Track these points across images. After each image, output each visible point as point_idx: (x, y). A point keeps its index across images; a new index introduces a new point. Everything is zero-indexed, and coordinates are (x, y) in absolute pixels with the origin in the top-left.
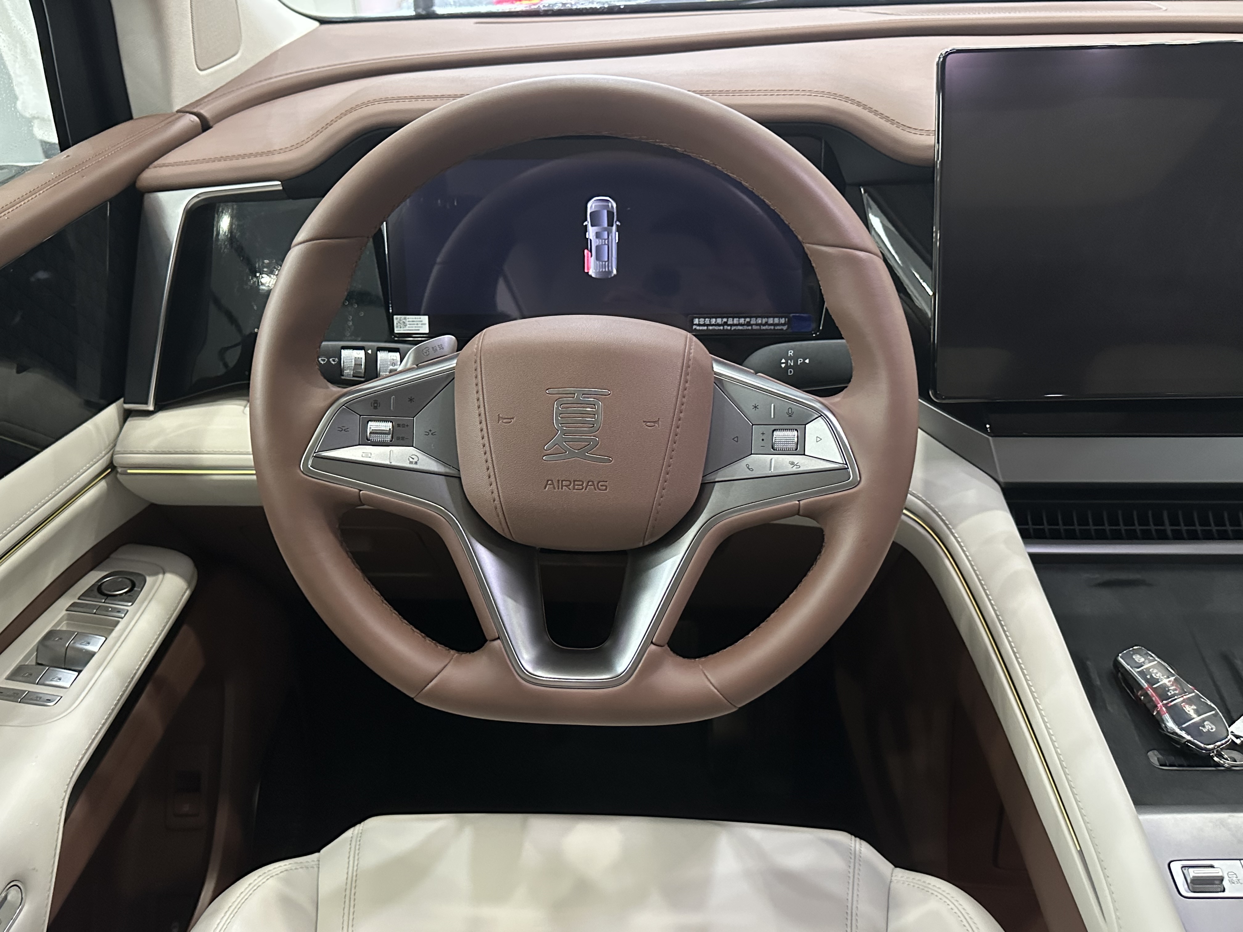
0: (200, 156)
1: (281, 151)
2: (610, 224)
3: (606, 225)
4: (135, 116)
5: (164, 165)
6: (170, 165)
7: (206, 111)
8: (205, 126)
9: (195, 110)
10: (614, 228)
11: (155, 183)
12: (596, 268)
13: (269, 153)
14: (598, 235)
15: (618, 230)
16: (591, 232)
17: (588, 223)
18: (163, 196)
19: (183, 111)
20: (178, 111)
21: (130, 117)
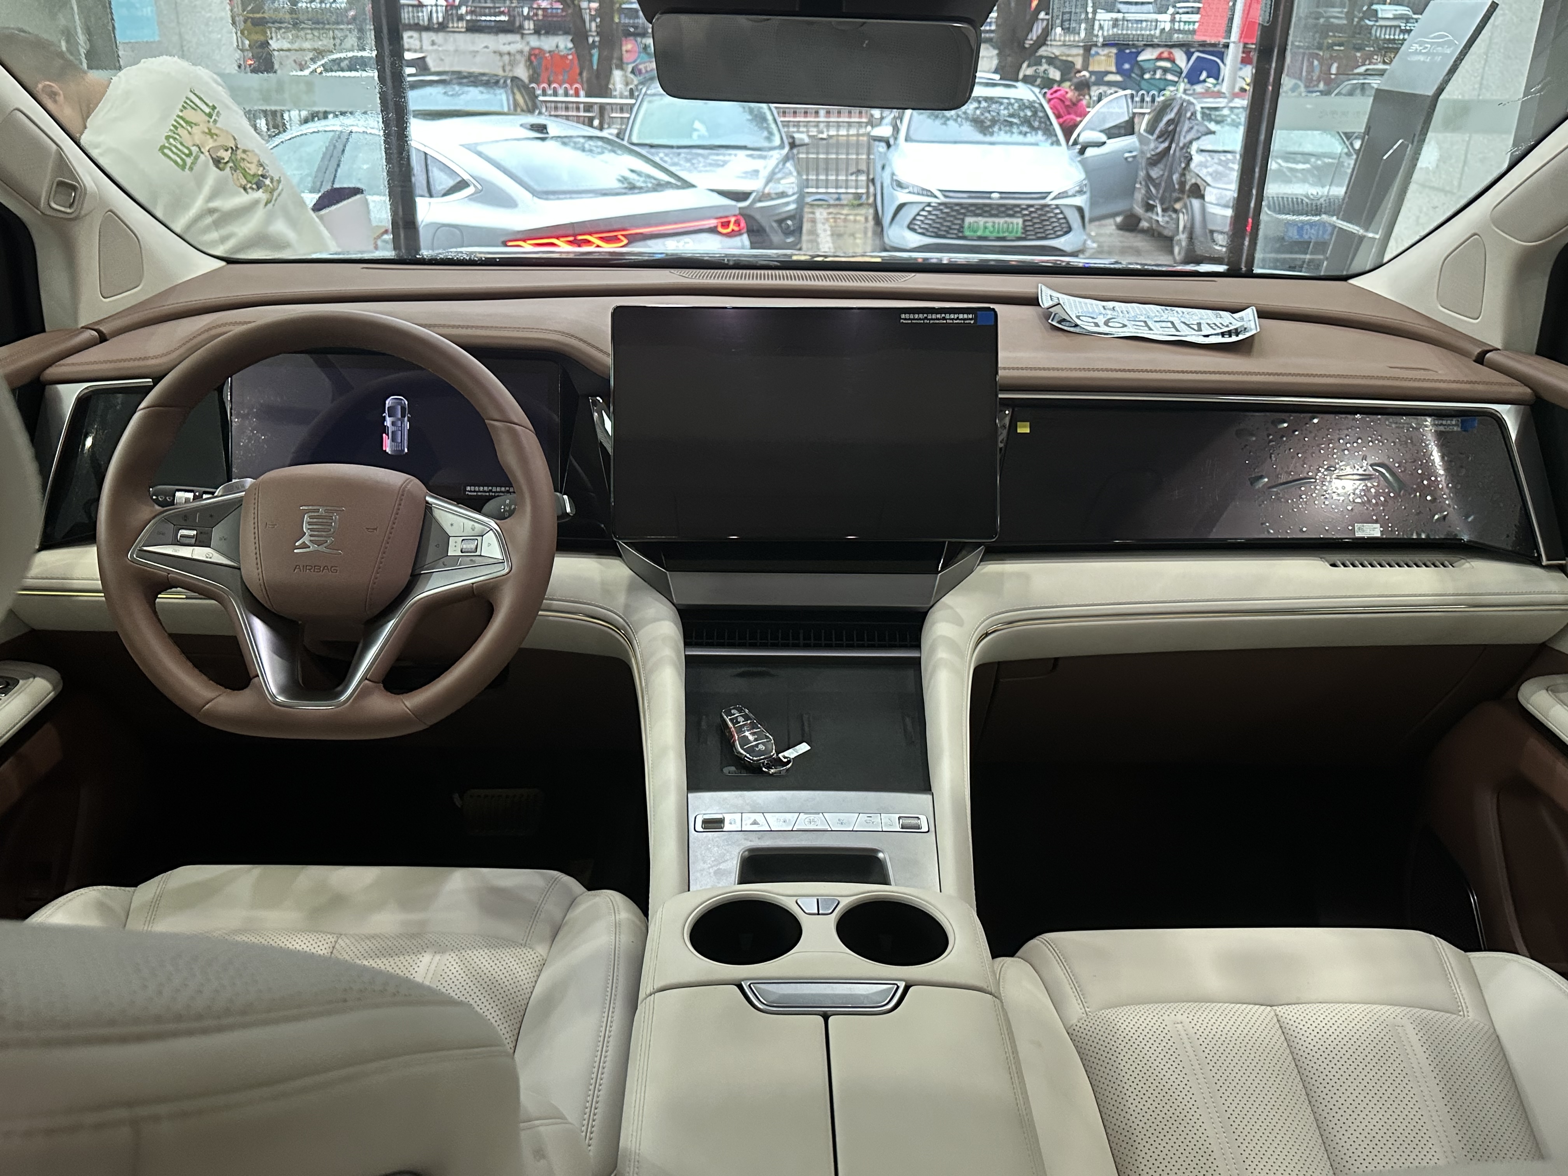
0: (93, 359)
1: (156, 357)
2: (403, 416)
3: (400, 416)
4: (47, 329)
5: (64, 365)
6: (68, 365)
7: (104, 329)
8: (103, 338)
9: (96, 327)
10: (406, 418)
11: (55, 377)
12: (391, 446)
13: (146, 358)
14: (393, 424)
15: (409, 420)
16: (388, 422)
17: (386, 414)
18: (61, 387)
19: (86, 328)
20: (82, 328)
21: (43, 330)
